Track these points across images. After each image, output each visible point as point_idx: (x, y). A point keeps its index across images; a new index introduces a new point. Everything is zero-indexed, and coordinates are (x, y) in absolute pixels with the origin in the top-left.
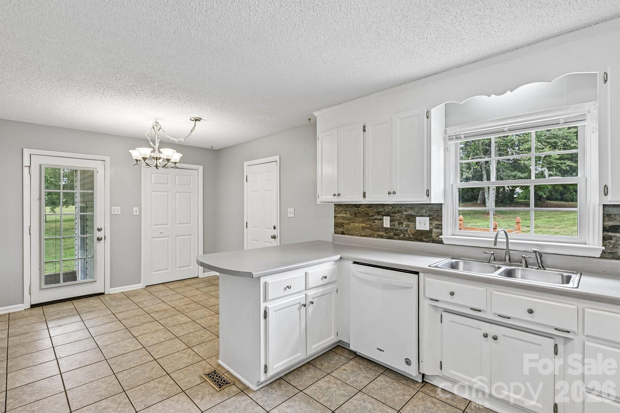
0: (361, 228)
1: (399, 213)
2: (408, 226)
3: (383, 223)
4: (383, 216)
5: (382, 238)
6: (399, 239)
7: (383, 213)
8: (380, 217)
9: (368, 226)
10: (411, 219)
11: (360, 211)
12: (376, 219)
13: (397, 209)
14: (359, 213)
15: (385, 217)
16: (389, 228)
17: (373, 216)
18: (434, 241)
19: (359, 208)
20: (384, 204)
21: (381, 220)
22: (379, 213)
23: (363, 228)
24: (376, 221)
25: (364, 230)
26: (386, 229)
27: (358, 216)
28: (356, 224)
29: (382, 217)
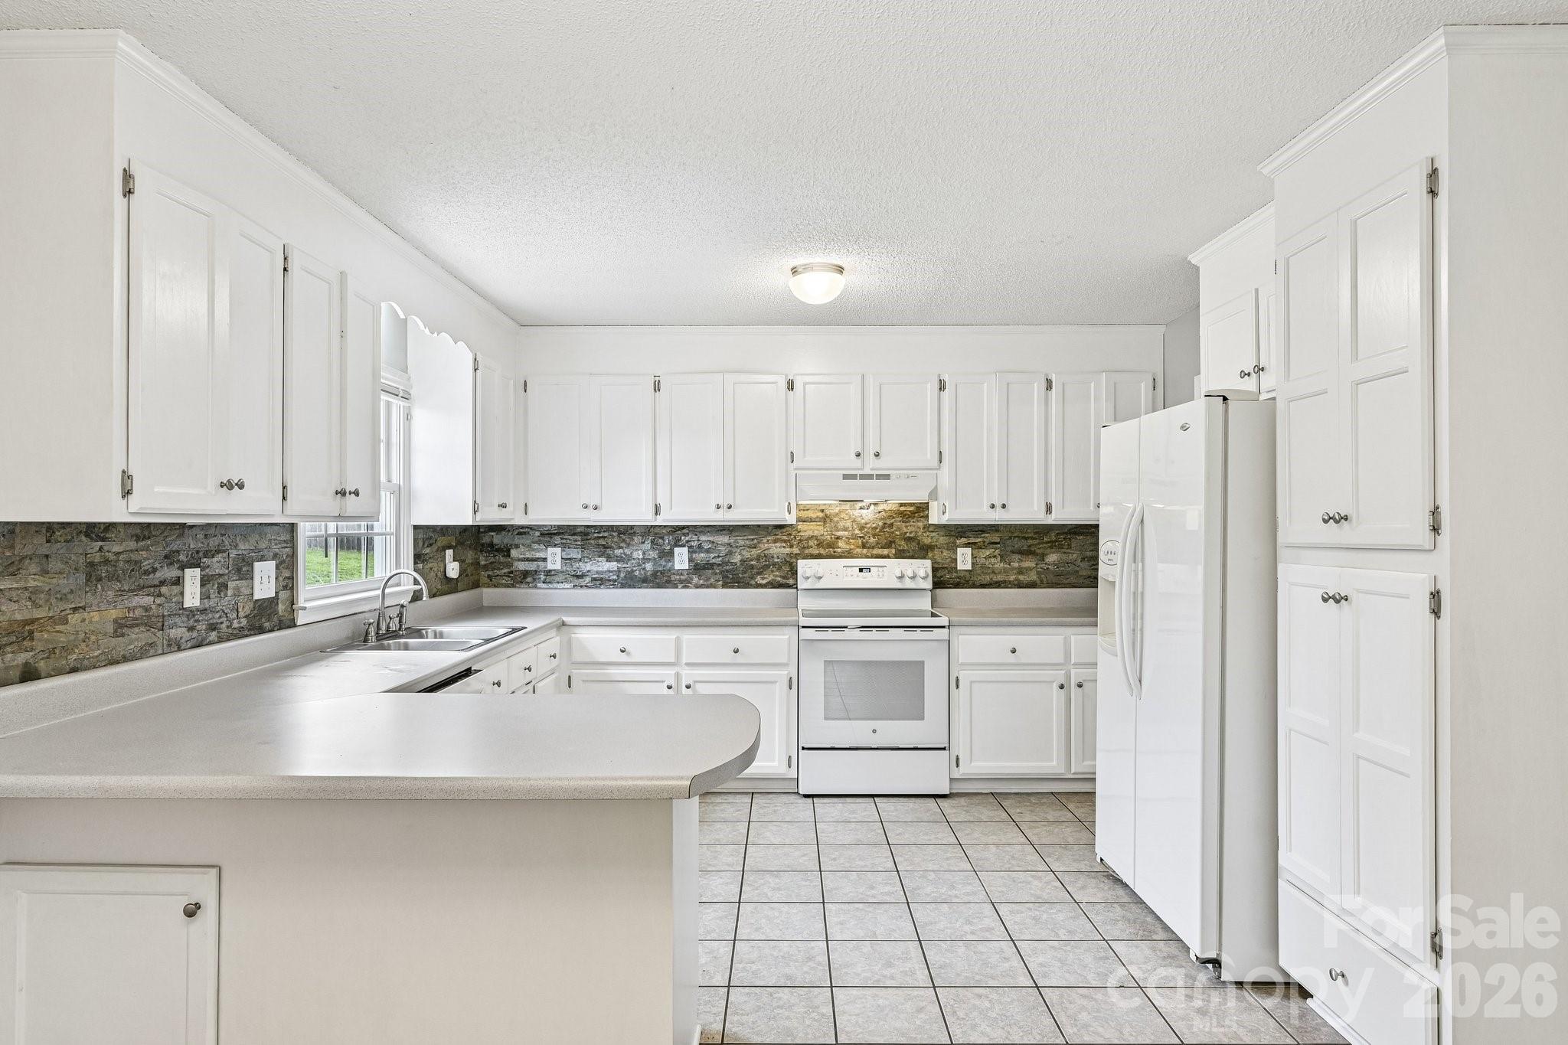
0: (110, 629)
1: (220, 555)
2: (237, 593)
3: (182, 594)
4: (182, 568)
5: (179, 649)
6: (220, 640)
7: (182, 557)
8: (172, 573)
9: (138, 612)
10: (244, 570)
11: (111, 557)
12: (162, 583)
13: (213, 542)
14: (107, 562)
15: (188, 572)
16: (198, 610)
17: (155, 570)
18: (281, 626)
19: (103, 539)
20: (183, 525)
21: (178, 581)
22: (170, 558)
23: (121, 627)
24: (164, 590)
25: (123, 635)
26: (191, 612)
27: (100, 579)
28: (96, 616)
29: (178, 573)
